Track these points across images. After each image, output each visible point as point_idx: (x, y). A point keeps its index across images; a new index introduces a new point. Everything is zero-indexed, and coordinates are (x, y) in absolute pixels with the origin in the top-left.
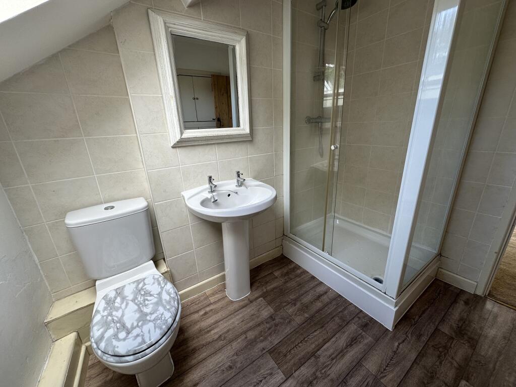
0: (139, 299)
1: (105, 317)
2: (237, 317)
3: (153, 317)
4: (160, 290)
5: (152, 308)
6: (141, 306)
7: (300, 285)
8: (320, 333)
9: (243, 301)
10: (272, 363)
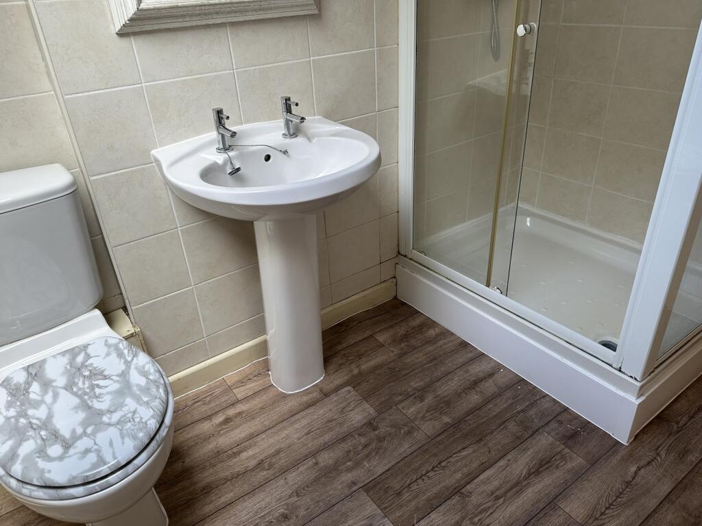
0: (80, 384)
1: (13, 420)
2: (296, 426)
3: (116, 417)
4: (123, 367)
5: (111, 400)
6: (86, 397)
7: (435, 359)
8: (474, 452)
9: (309, 393)
10: (371, 508)
